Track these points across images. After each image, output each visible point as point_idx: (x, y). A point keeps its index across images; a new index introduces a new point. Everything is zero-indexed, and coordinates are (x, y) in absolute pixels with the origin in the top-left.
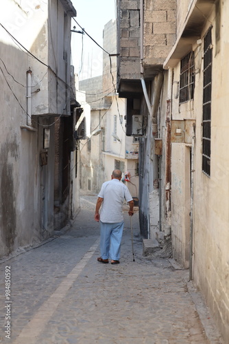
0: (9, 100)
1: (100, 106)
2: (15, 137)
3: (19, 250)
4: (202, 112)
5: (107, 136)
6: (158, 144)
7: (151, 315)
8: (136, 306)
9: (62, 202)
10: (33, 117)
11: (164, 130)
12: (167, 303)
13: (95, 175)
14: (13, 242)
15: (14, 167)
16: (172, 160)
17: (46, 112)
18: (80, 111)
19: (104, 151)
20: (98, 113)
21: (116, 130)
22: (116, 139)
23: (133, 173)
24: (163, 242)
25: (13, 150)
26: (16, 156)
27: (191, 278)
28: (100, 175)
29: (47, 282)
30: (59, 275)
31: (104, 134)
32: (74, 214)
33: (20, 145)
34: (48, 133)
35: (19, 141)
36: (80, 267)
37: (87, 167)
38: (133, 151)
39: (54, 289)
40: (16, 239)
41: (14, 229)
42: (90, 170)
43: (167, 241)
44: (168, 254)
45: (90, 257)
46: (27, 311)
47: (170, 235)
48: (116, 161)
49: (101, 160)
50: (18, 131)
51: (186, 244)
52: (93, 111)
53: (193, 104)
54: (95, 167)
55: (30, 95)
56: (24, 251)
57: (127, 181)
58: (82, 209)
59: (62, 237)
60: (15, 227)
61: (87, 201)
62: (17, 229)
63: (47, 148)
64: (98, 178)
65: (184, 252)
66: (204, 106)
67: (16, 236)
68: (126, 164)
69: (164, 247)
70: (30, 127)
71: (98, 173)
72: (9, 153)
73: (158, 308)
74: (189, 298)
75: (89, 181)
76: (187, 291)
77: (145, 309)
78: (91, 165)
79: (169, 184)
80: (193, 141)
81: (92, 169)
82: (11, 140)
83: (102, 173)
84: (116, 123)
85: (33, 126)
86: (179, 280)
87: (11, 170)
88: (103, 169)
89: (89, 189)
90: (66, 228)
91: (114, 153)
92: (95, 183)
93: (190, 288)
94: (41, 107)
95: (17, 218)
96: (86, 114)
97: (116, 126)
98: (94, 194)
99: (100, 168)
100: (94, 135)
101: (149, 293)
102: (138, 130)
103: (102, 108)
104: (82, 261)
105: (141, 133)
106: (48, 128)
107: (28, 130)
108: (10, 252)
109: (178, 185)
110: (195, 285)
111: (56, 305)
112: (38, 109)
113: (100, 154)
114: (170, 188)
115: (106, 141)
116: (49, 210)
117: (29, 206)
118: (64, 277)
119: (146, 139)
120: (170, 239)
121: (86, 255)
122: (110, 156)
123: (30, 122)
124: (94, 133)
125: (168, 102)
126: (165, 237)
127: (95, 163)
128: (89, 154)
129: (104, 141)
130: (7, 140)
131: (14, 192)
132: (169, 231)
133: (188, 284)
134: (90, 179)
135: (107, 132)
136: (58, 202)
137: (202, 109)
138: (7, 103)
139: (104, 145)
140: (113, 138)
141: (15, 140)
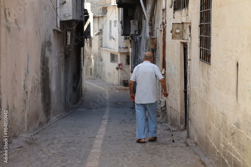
0: (46, 10)
1: (99, 14)
2: (50, 37)
3: (53, 118)
4: (199, 17)
5: (104, 36)
6: (154, 41)
7: (169, 163)
8: (156, 157)
9: (77, 84)
10: (61, 22)
11: (158, 30)
12: (177, 155)
13: (95, 64)
14: (50, 113)
15: (49, 58)
16: (166, 52)
17: (71, 18)
18: (87, 18)
19: (102, 47)
20: (97, 19)
21: (111, 31)
22: (111, 38)
23: (124, 62)
24: (160, 112)
25: (49, 47)
26: (50, 51)
27: (188, 137)
28: (99, 64)
29: (83, 141)
30: (90, 136)
31: (102, 35)
32: (83, 93)
33: (53, 42)
34: (69, 34)
35: (52, 40)
36: (102, 130)
37: (90, 59)
38: (124, 46)
39: (91, 147)
40: (51, 111)
41: (50, 104)
42: (91, 61)
43: (163, 111)
44: (164, 120)
45: (106, 123)
46: (79, 162)
47: (165, 106)
48: (111, 54)
49: (99, 53)
50: (51, 32)
51: (181, 112)
52: (94, 17)
53: (188, 12)
54: (95, 58)
55: (58, 6)
56: (57, 120)
57: (120, 68)
58: (88, 89)
59: (79, 109)
60: (50, 102)
61: (91, 83)
62: (51, 104)
63: (69, 45)
64: (97, 67)
65: (179, 118)
66: (201, 13)
67: (51, 108)
68: (119, 56)
69: (161, 115)
70: (59, 30)
71: (97, 63)
72: (47, 48)
73: (172, 158)
74: (191, 150)
75: (91, 69)
76: (188, 145)
77: (163, 159)
78: (92, 57)
79: (164, 69)
80: (189, 38)
81: (93, 60)
82: (47, 39)
83: (101, 63)
84: (111, 26)
85: (61, 29)
86: (178, 138)
87: (47, 61)
88: (101, 60)
89: (91, 74)
90: (80, 102)
91: (109, 48)
92: (95, 70)
93: (189, 144)
94: (67, 15)
95: (52, 96)
96: (90, 20)
97: (111, 29)
98: (95, 78)
99: (99, 59)
100: (96, 35)
101: (161, 148)
102: (135, 31)
103: (101, 15)
104: (101, 126)
105: (137, 33)
106: (69, 30)
107: (58, 31)
108: (48, 120)
109: (173, 70)
110: (192, 141)
111: (98, 157)
112: (64, 16)
113: (99, 49)
114: (165, 73)
115: (103, 40)
116: (70, 90)
117: (58, 88)
118: (95, 137)
119: (141, 38)
120: (166, 109)
121: (102, 122)
122: (107, 50)
123: (59, 26)
124: (95, 34)
125: (163, 10)
126: (162, 108)
127: (95, 55)
128: (91, 49)
129: (101, 40)
130: (45, 39)
131: (50, 77)
132: (164, 104)
133: (187, 140)
134: (92, 67)
135: (104, 33)
136: (75, 84)
137: (199, 15)
138: (45, 12)
139: (101, 42)
140: (108, 37)
141: (50, 39)
